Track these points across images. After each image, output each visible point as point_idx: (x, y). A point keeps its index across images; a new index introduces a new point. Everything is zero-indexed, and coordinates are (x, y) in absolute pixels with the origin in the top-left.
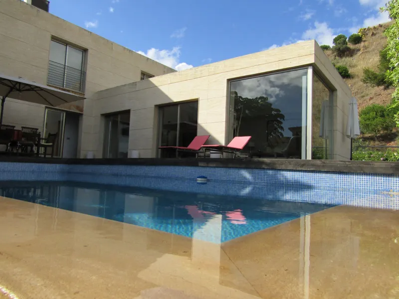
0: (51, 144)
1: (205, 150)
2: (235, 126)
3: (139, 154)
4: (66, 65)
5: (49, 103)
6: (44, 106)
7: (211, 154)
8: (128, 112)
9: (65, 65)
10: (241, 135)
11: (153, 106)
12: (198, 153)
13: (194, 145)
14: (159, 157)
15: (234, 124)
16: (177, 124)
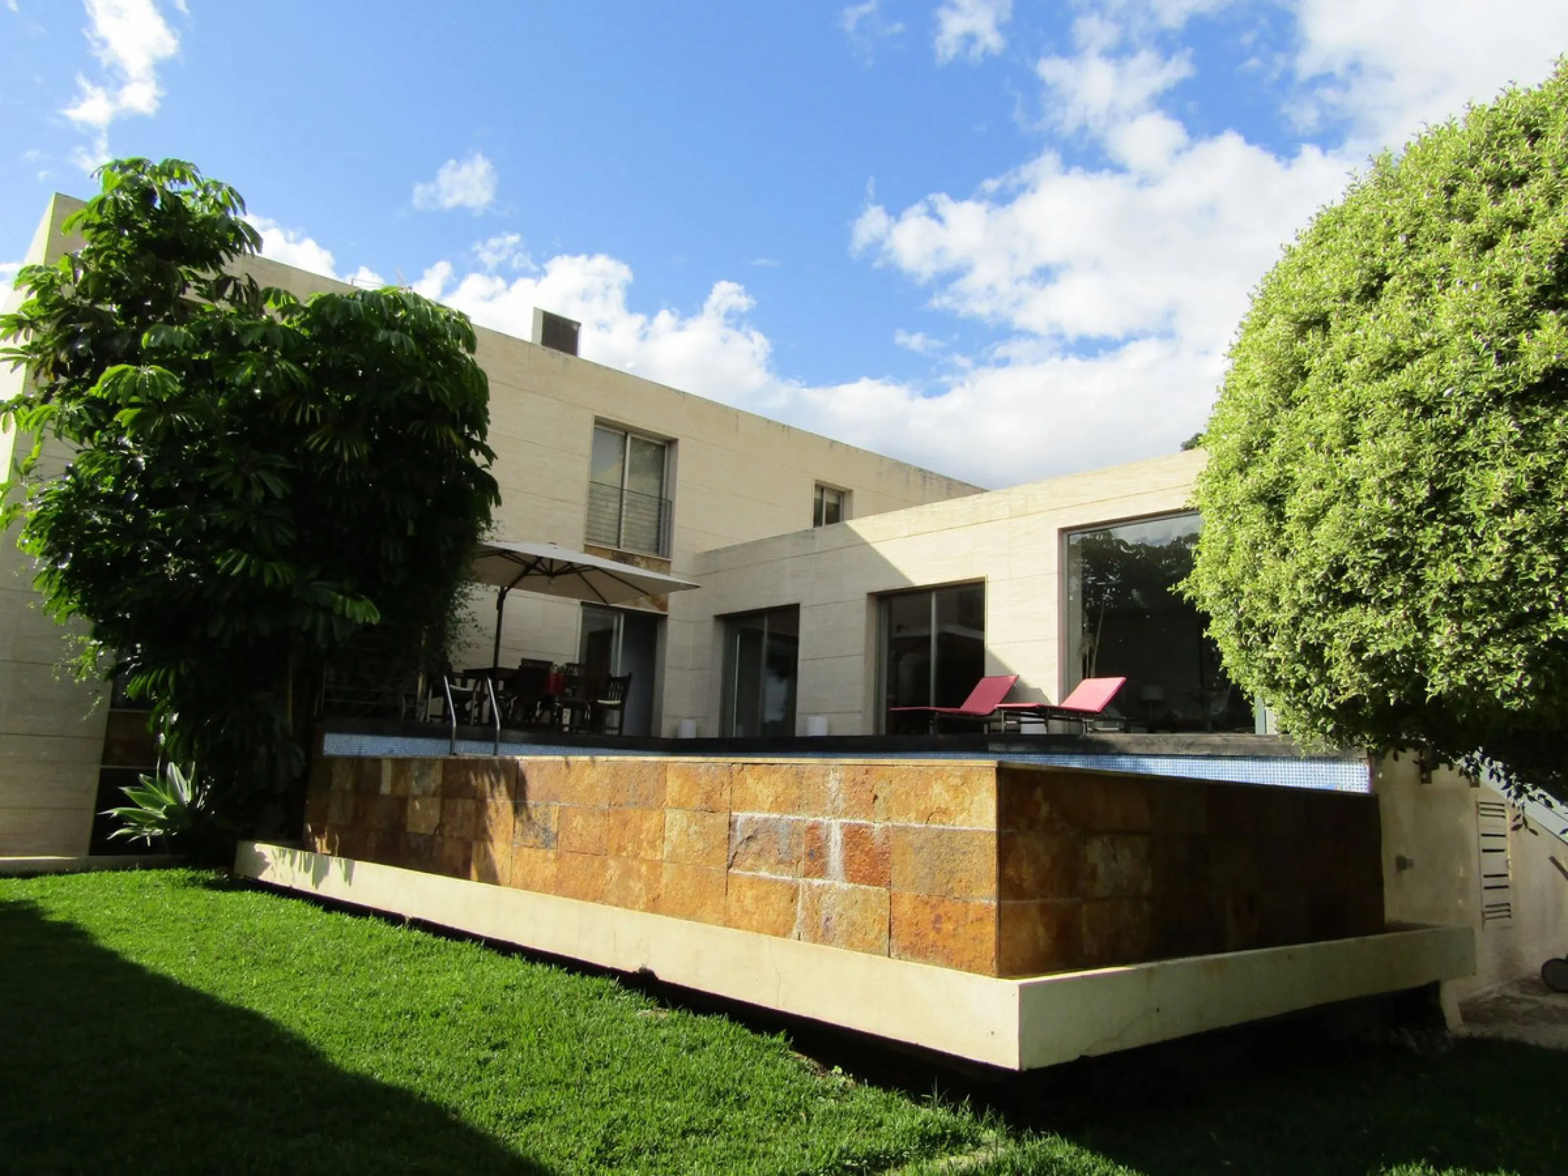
0: (617, 702)
1: (1005, 714)
2: (1087, 650)
3: (830, 726)
4: (626, 487)
5: (599, 595)
6: (577, 602)
7: (1023, 726)
8: (791, 612)
9: (622, 489)
10: (1101, 674)
11: (864, 596)
12: (988, 723)
13: (978, 703)
14: (883, 732)
15: (1083, 645)
16: (929, 637)
